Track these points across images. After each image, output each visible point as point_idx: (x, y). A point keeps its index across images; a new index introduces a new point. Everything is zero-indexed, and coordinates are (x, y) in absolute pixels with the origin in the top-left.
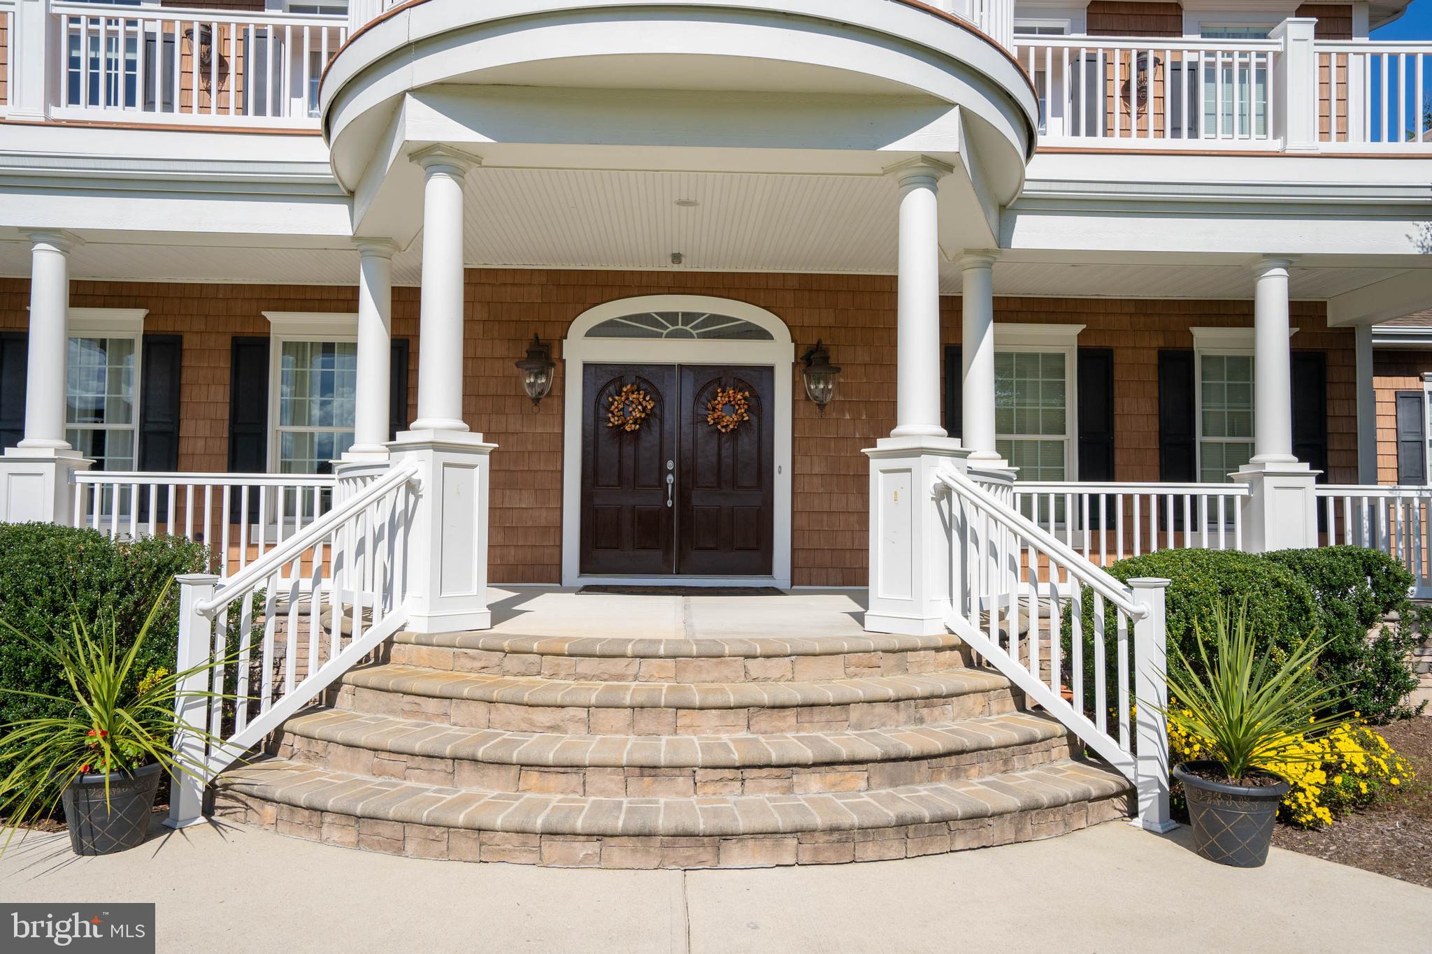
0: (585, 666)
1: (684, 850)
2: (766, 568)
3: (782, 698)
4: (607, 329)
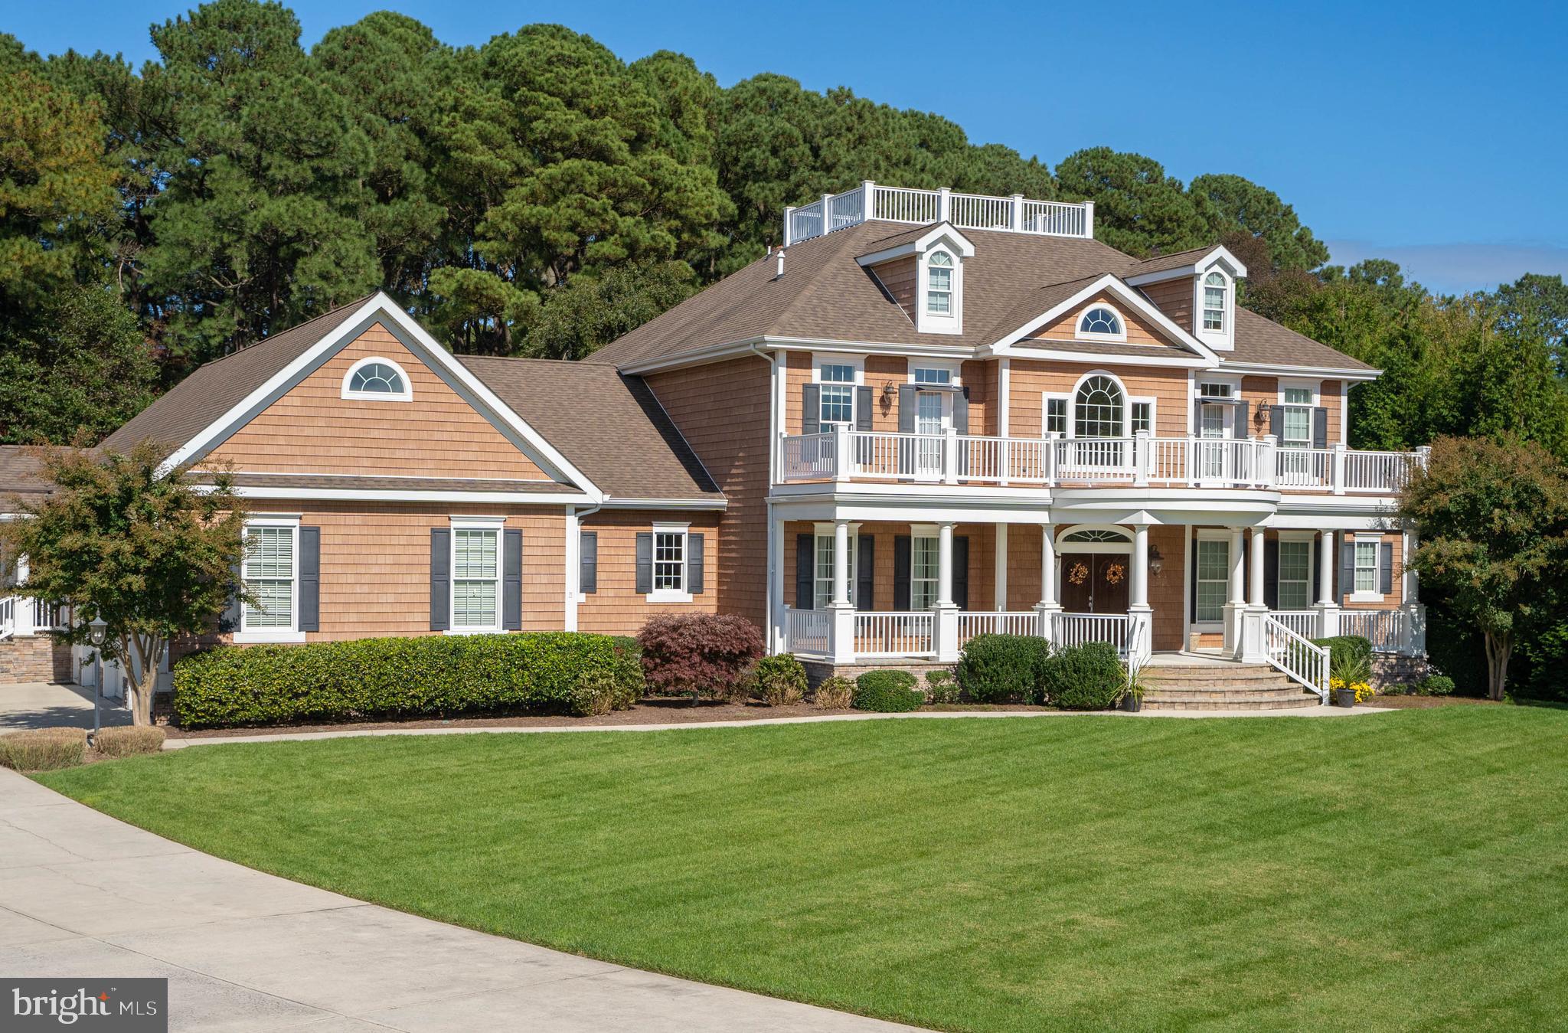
4: (1070, 538)
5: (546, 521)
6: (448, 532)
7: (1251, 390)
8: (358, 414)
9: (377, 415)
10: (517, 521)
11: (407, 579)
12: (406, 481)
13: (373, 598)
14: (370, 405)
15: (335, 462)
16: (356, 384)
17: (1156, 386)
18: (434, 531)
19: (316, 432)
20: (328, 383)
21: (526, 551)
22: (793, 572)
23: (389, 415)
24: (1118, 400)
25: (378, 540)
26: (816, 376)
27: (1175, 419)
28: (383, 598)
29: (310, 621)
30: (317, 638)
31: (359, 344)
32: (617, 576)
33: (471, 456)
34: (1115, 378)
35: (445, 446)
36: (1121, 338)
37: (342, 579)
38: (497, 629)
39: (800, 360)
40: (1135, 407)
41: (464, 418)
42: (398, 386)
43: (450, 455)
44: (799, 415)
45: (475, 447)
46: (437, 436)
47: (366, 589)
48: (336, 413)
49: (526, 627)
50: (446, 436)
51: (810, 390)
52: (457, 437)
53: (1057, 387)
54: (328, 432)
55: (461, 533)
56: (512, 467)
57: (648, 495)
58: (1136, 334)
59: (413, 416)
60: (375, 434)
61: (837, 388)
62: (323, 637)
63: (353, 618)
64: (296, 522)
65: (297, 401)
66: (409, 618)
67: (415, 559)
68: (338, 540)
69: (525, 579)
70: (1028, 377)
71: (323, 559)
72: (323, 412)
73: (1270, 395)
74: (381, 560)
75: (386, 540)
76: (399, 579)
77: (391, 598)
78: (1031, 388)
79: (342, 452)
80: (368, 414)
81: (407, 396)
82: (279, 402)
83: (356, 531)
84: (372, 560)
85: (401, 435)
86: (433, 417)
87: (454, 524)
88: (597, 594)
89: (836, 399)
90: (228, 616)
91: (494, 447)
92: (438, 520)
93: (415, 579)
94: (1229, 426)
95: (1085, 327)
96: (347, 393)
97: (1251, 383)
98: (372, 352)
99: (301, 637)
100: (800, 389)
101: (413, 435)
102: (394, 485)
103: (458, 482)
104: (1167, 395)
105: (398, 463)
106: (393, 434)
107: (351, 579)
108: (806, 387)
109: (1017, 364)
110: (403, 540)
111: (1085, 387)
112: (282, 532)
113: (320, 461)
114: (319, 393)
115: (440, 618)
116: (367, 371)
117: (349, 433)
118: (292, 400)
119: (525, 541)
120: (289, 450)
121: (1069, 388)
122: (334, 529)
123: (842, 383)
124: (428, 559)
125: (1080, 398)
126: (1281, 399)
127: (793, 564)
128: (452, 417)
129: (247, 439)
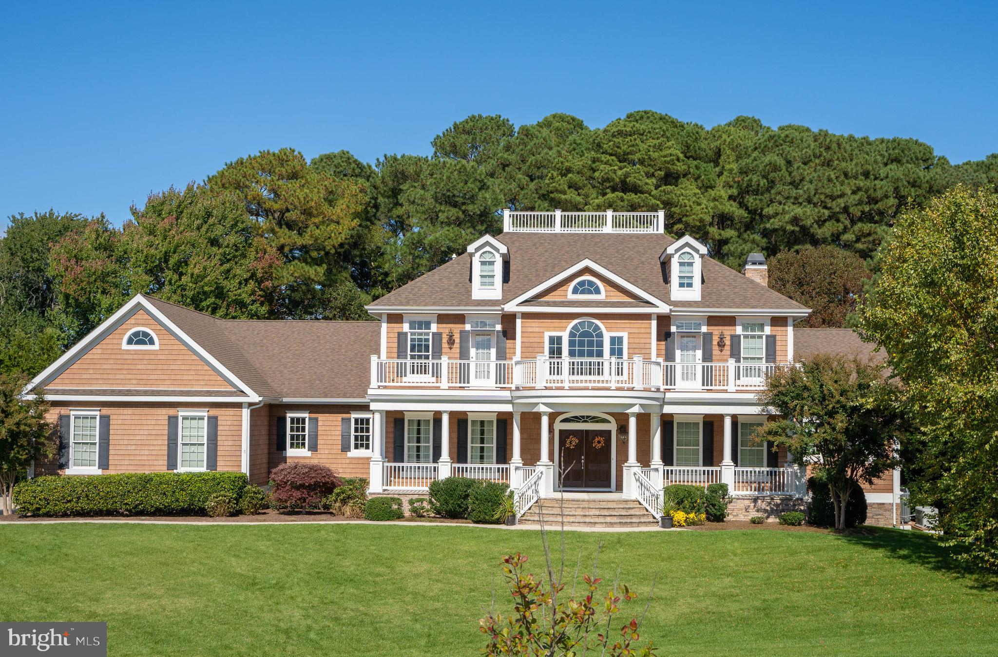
0: (574, 503)
1: (590, 525)
2: (609, 486)
3: (605, 507)
4: (566, 420)
5: (231, 411)
6: (177, 417)
7: (716, 325)
8: (130, 357)
9: (140, 357)
10: (214, 412)
11: (155, 442)
12: (153, 391)
13: (137, 452)
14: (137, 352)
15: (118, 382)
16: (130, 342)
17: (628, 325)
18: (169, 417)
19: (109, 367)
20: (115, 341)
21: (220, 428)
22: (392, 440)
23: (147, 357)
24: (600, 335)
25: (140, 422)
26: (406, 327)
27: (642, 346)
28: (142, 453)
29: (104, 463)
30: (107, 473)
31: (132, 321)
32: (330, 442)
33: (190, 377)
34: (597, 322)
35: (176, 372)
36: (602, 297)
37: (121, 442)
38: (204, 469)
39: (395, 319)
40: (613, 340)
41: (187, 357)
42: (152, 342)
43: (179, 377)
44: (396, 350)
45: (159, 372)
46: (172, 367)
47: (133, 447)
48: (119, 357)
49: (219, 469)
50: (177, 367)
51: (402, 336)
52: (183, 367)
53: (555, 329)
54: (115, 367)
55: (185, 418)
56: (212, 383)
57: (345, 396)
58: (612, 294)
59: (160, 357)
60: (139, 367)
61: (421, 334)
62: (112, 472)
63: (127, 462)
64: (98, 413)
65: (99, 351)
66: (156, 463)
67: (160, 432)
68: (120, 422)
69: (219, 443)
70: (534, 324)
71: (111, 432)
72: (113, 356)
73: (731, 328)
74: (142, 432)
75: (144, 422)
76: (151, 442)
77: (146, 452)
78: (537, 330)
79: (122, 377)
80: (136, 357)
81: (156, 347)
82: (90, 352)
83: (129, 417)
84: (137, 432)
85: (153, 367)
86: (170, 357)
87: (180, 414)
88: (318, 452)
89: (420, 340)
90: (62, 461)
91: (203, 372)
92: (171, 412)
93: (160, 442)
94: (699, 349)
95: (575, 291)
96: (125, 346)
97: (713, 321)
98: (138, 325)
99: (99, 472)
100: (396, 335)
101: (160, 367)
102: (146, 393)
103: (182, 391)
104: (636, 331)
105: (151, 382)
106: (149, 367)
107: (126, 442)
108: (400, 334)
109: (526, 316)
110: (153, 422)
111: (574, 328)
112: (91, 418)
113: (111, 382)
114: (111, 347)
115: (172, 463)
116: (136, 334)
117: (125, 367)
118: (97, 351)
119: (219, 423)
120: (95, 376)
121: (563, 329)
122: (117, 416)
123: (423, 331)
124: (166, 432)
125: (572, 335)
126: (739, 330)
127: (392, 435)
128: (181, 357)
129: (74, 371)
